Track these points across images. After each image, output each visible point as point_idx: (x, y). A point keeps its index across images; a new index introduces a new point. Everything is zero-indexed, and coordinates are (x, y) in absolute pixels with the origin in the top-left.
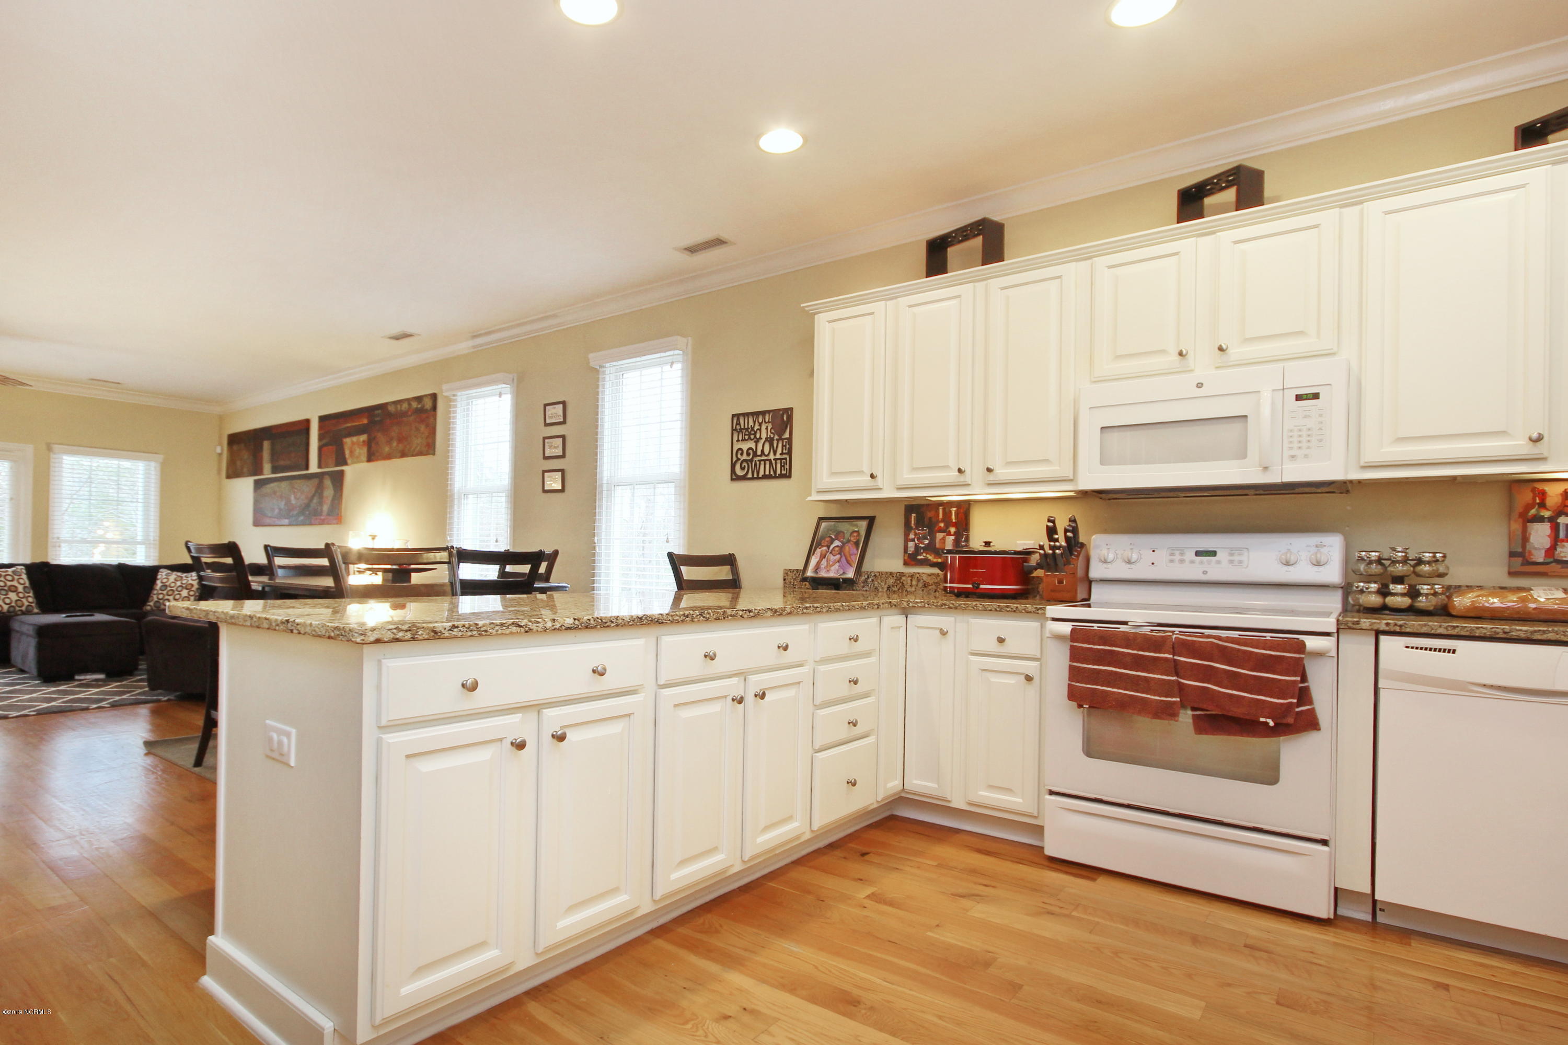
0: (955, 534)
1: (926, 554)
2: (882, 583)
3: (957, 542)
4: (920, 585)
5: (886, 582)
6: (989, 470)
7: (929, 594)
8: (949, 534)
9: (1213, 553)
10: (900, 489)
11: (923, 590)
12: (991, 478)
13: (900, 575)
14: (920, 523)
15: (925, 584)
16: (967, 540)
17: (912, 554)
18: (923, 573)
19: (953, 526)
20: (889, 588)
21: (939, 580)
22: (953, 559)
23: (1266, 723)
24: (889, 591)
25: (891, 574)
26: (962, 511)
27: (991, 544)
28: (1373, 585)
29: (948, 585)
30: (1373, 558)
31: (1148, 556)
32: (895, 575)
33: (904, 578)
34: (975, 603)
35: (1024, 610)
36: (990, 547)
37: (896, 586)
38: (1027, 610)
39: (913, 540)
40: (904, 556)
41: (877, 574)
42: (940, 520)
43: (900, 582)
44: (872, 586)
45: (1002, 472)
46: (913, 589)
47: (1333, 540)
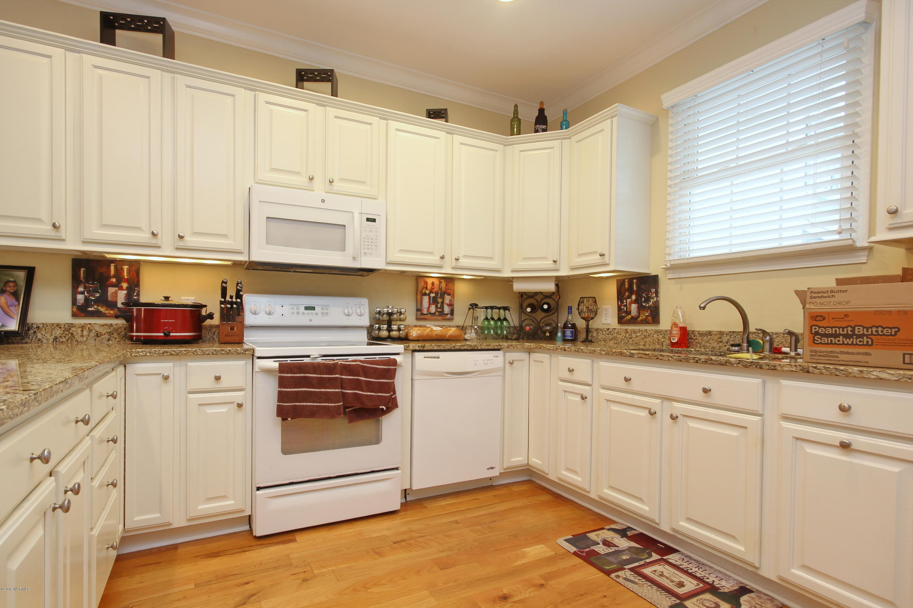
0: (127, 289)
1: (98, 307)
2: (46, 335)
3: (129, 296)
4: (93, 334)
5: (52, 333)
6: (181, 237)
7: (102, 343)
8: (121, 288)
9: (313, 308)
10: (85, 242)
11: (95, 339)
12: (181, 244)
13: (69, 326)
14: (90, 277)
15: (97, 334)
16: (138, 295)
17: (82, 306)
18: (95, 324)
19: (125, 282)
20: (55, 339)
21: (112, 329)
22: (139, 311)
23: (383, 409)
24: (56, 342)
25: (58, 325)
26: (133, 269)
27: (170, 299)
28: (384, 326)
29: (135, 334)
30: (385, 312)
31: (279, 310)
32: (63, 327)
33: (73, 329)
34: (195, 349)
35: (236, 352)
36: (168, 301)
37: (65, 337)
38: (237, 352)
39: (82, 293)
40: (72, 308)
41: (41, 326)
42: (112, 275)
43: (69, 333)
44: (34, 338)
45: (191, 240)
46: (85, 339)
47: (365, 301)
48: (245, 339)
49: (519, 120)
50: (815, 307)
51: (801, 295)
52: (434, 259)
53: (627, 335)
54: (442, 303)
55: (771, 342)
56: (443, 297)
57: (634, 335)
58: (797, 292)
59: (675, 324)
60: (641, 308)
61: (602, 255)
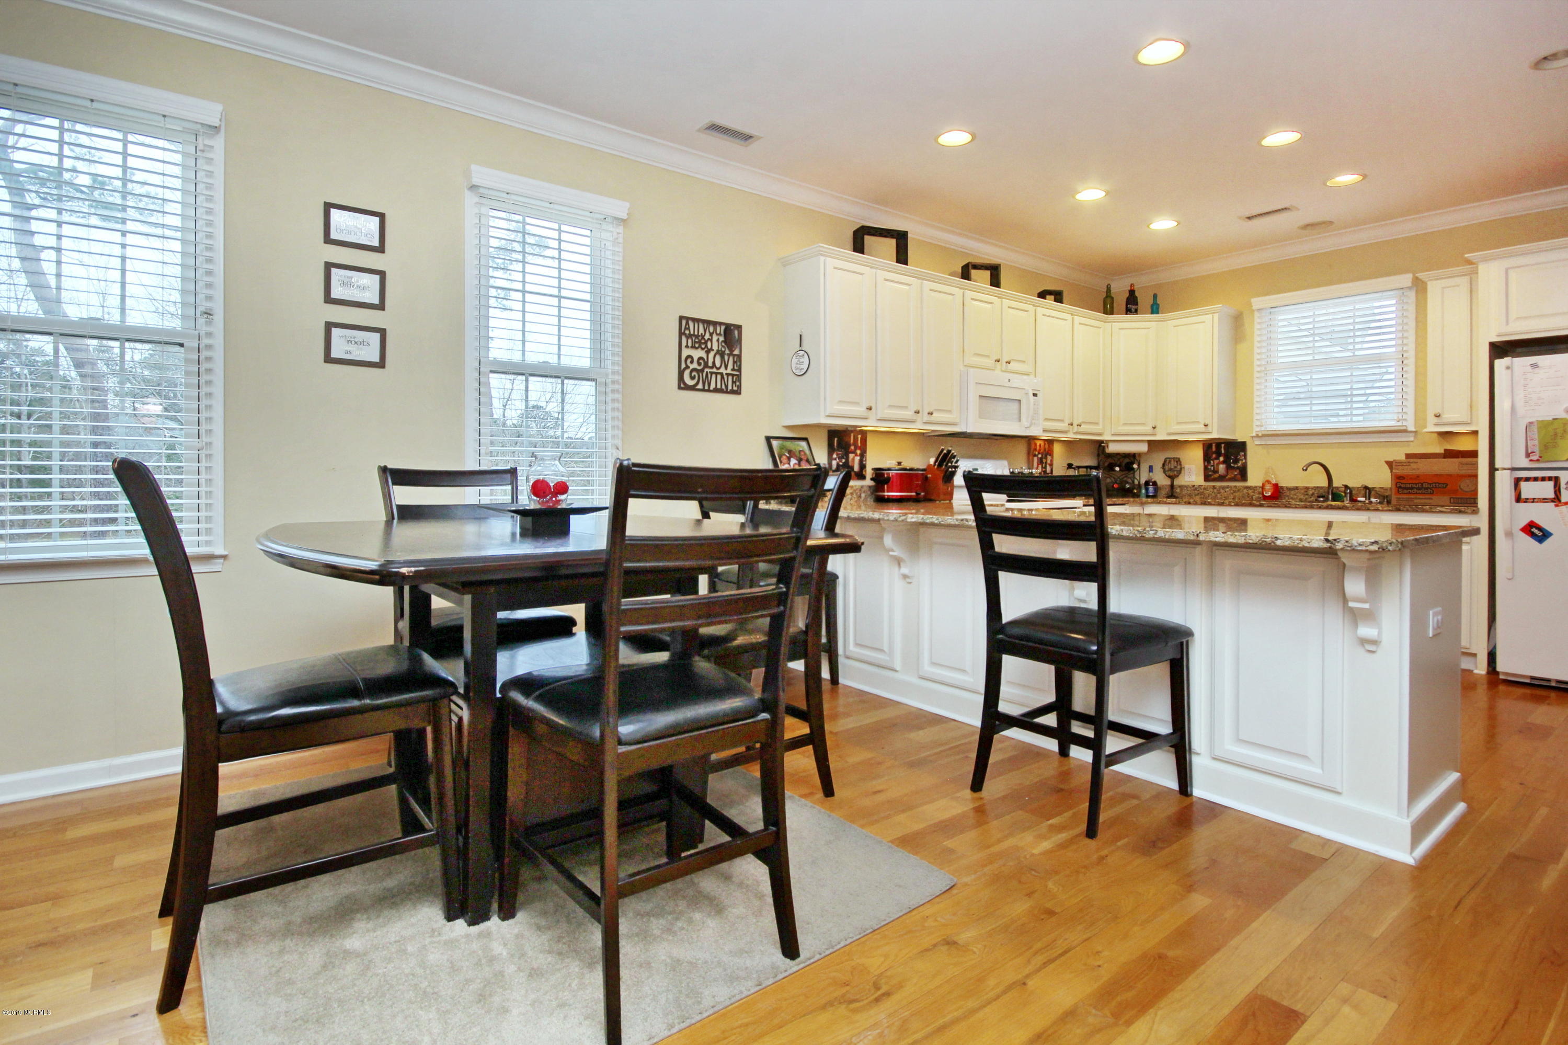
14: (840, 445)
26: (863, 438)
36: (901, 465)
39: (836, 459)
47: (1005, 463)
48: (955, 496)
49: (1112, 298)
50: (1399, 471)
51: (1390, 464)
52: (1063, 426)
53: (1215, 491)
54: (1046, 463)
55: (1351, 493)
56: (1046, 458)
57: (1222, 491)
58: (1387, 463)
59: (1268, 482)
60: (1229, 468)
61: (1206, 426)
